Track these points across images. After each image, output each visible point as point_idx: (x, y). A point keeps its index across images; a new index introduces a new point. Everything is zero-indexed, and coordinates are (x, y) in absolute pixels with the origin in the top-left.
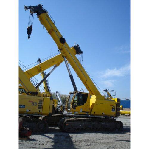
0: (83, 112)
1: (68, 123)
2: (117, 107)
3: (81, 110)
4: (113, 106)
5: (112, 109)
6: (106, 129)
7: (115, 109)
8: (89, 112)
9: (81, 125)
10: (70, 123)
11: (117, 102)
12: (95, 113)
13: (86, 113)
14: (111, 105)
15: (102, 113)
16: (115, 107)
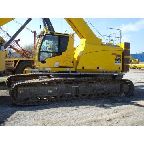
0: (60, 67)
1: (23, 88)
2: (125, 57)
3: (57, 65)
4: (117, 55)
5: (116, 60)
6: (103, 94)
7: (120, 60)
8: (72, 67)
9: (51, 92)
10: (28, 88)
11: (124, 49)
12: (83, 68)
13: (68, 69)
14: (113, 54)
15: (98, 68)
16: (121, 56)
